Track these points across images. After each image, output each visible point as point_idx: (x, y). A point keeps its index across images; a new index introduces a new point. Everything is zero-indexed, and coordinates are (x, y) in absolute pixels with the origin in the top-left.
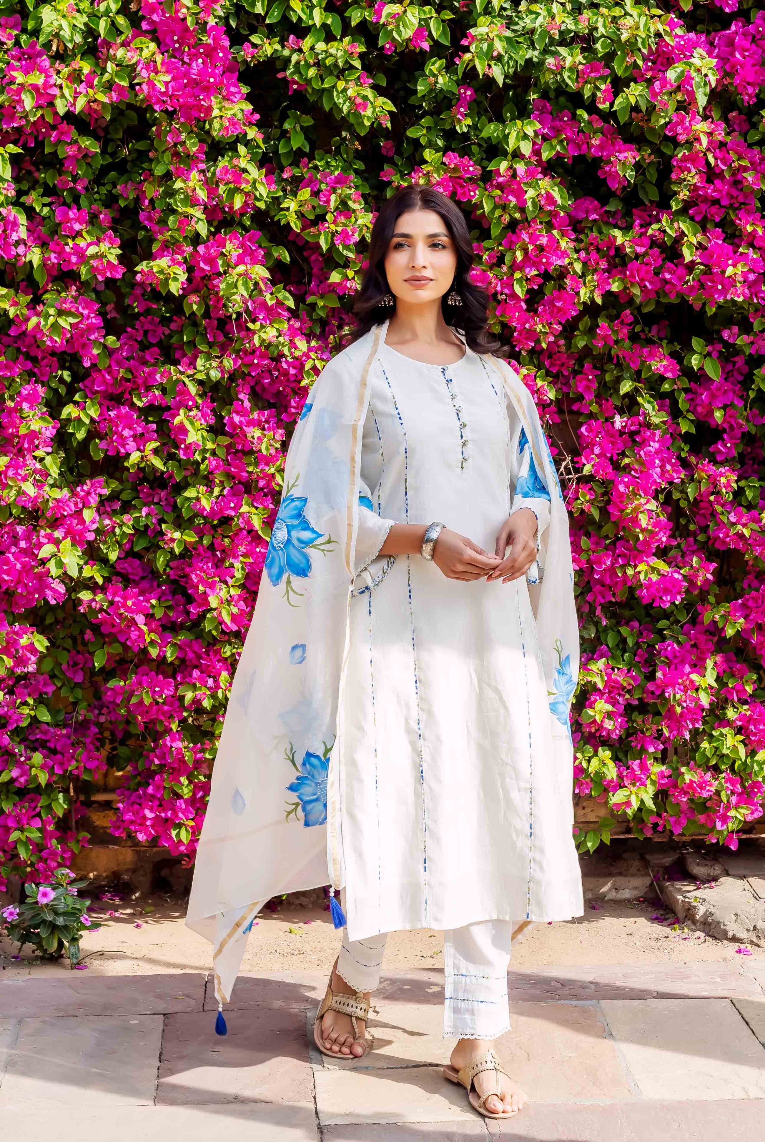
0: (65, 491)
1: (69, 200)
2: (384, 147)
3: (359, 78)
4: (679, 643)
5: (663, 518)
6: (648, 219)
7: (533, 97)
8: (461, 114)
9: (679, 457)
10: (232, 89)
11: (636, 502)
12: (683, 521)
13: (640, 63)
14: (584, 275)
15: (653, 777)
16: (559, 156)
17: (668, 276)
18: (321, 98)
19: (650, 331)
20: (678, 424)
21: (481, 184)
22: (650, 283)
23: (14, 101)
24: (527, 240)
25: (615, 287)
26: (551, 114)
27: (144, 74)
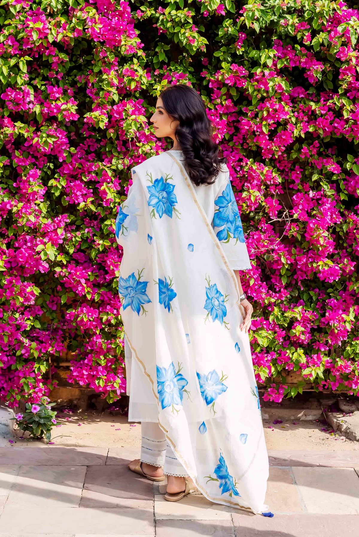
0: (50, 220)
1: (54, 83)
2: (204, 61)
3: (191, 27)
4: (337, 299)
5: (331, 240)
6: (328, 98)
7: (274, 38)
8: (239, 46)
9: (340, 211)
10: (131, 32)
11: (318, 232)
12: (341, 242)
13: (325, 23)
14: (296, 124)
15: (323, 363)
16: (286, 67)
17: (336, 125)
18: (173, 37)
19: (327, 151)
20: (340, 196)
21: (248, 79)
22: (328, 128)
23: (29, 35)
24: (269, 106)
25: (311, 129)
26: (283, 46)
27: (90, 24)
